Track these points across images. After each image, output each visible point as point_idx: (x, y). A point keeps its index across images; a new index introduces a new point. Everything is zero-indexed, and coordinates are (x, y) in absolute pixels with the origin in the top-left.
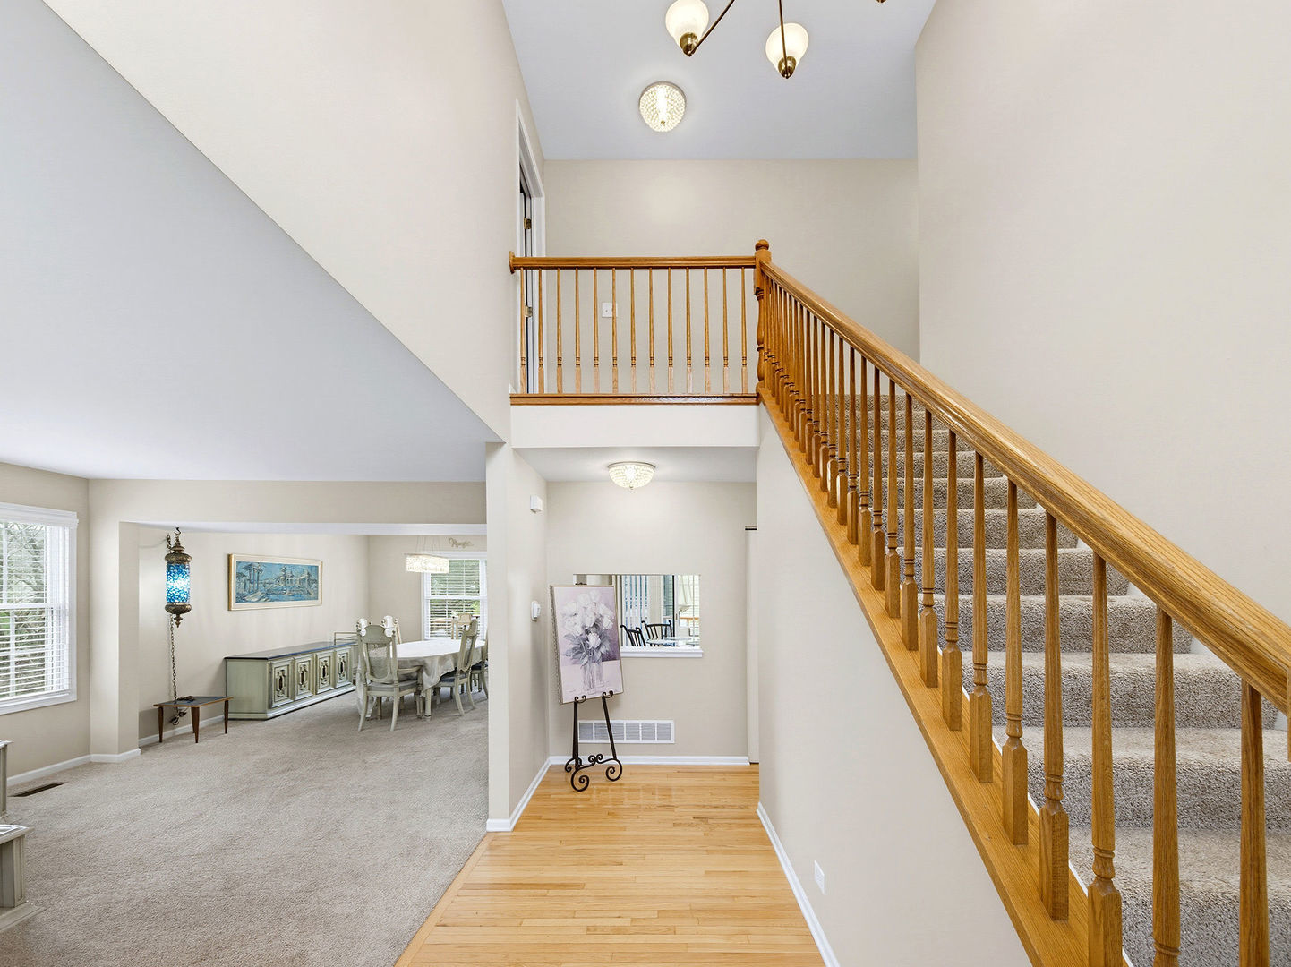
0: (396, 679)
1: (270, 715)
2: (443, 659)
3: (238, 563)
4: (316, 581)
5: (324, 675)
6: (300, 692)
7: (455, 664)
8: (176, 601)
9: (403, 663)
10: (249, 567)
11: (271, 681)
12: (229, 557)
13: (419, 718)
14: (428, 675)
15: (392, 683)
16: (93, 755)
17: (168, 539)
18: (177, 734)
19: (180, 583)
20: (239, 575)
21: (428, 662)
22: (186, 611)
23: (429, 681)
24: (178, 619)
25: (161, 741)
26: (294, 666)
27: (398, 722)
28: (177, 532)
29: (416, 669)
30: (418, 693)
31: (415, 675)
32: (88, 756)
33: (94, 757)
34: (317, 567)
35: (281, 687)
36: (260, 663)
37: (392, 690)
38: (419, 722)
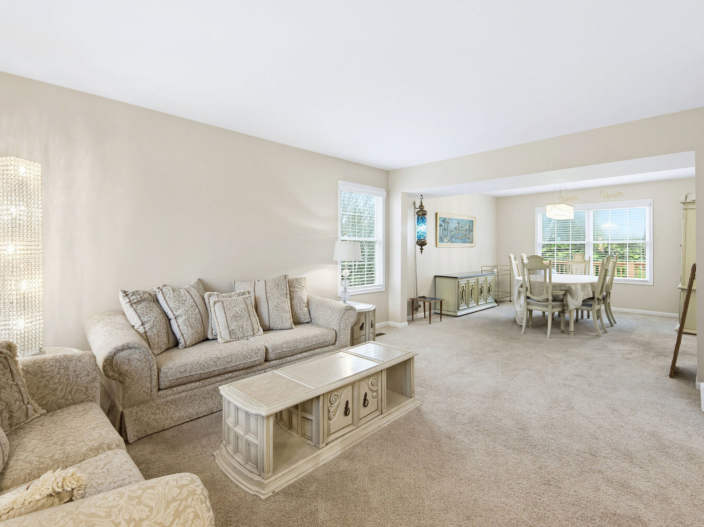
0: (550, 298)
1: (459, 313)
2: (584, 286)
3: (440, 218)
4: (472, 231)
5: (481, 293)
6: (471, 303)
7: (594, 293)
8: (422, 238)
9: (555, 286)
10: (444, 220)
11: (458, 292)
12: (436, 214)
13: (563, 332)
14: (573, 298)
15: (547, 300)
16: (390, 322)
17: (414, 204)
18: (418, 317)
19: (422, 228)
20: (441, 225)
21: (573, 288)
22: (425, 244)
23: (573, 303)
24: (422, 249)
25: (413, 320)
26: (468, 284)
27: (551, 333)
28: (421, 198)
29: (563, 292)
30: (562, 312)
31: (562, 297)
32: (388, 322)
33: (391, 323)
34: (473, 221)
35: (463, 296)
36: (453, 280)
37: (547, 306)
38: (563, 335)
